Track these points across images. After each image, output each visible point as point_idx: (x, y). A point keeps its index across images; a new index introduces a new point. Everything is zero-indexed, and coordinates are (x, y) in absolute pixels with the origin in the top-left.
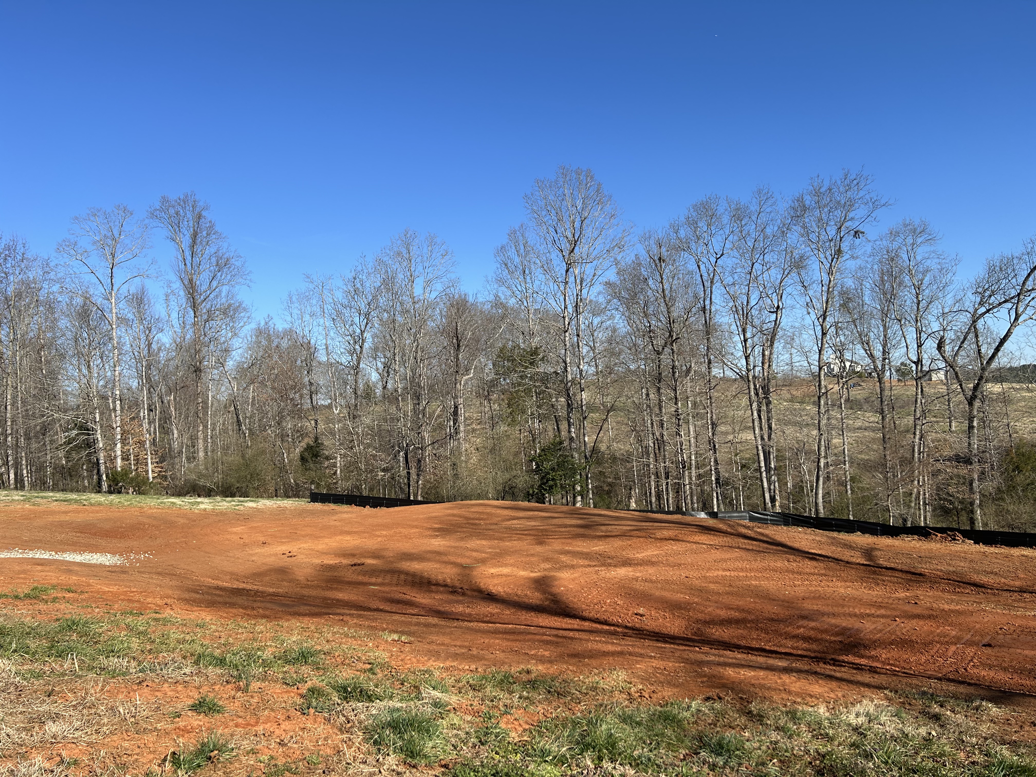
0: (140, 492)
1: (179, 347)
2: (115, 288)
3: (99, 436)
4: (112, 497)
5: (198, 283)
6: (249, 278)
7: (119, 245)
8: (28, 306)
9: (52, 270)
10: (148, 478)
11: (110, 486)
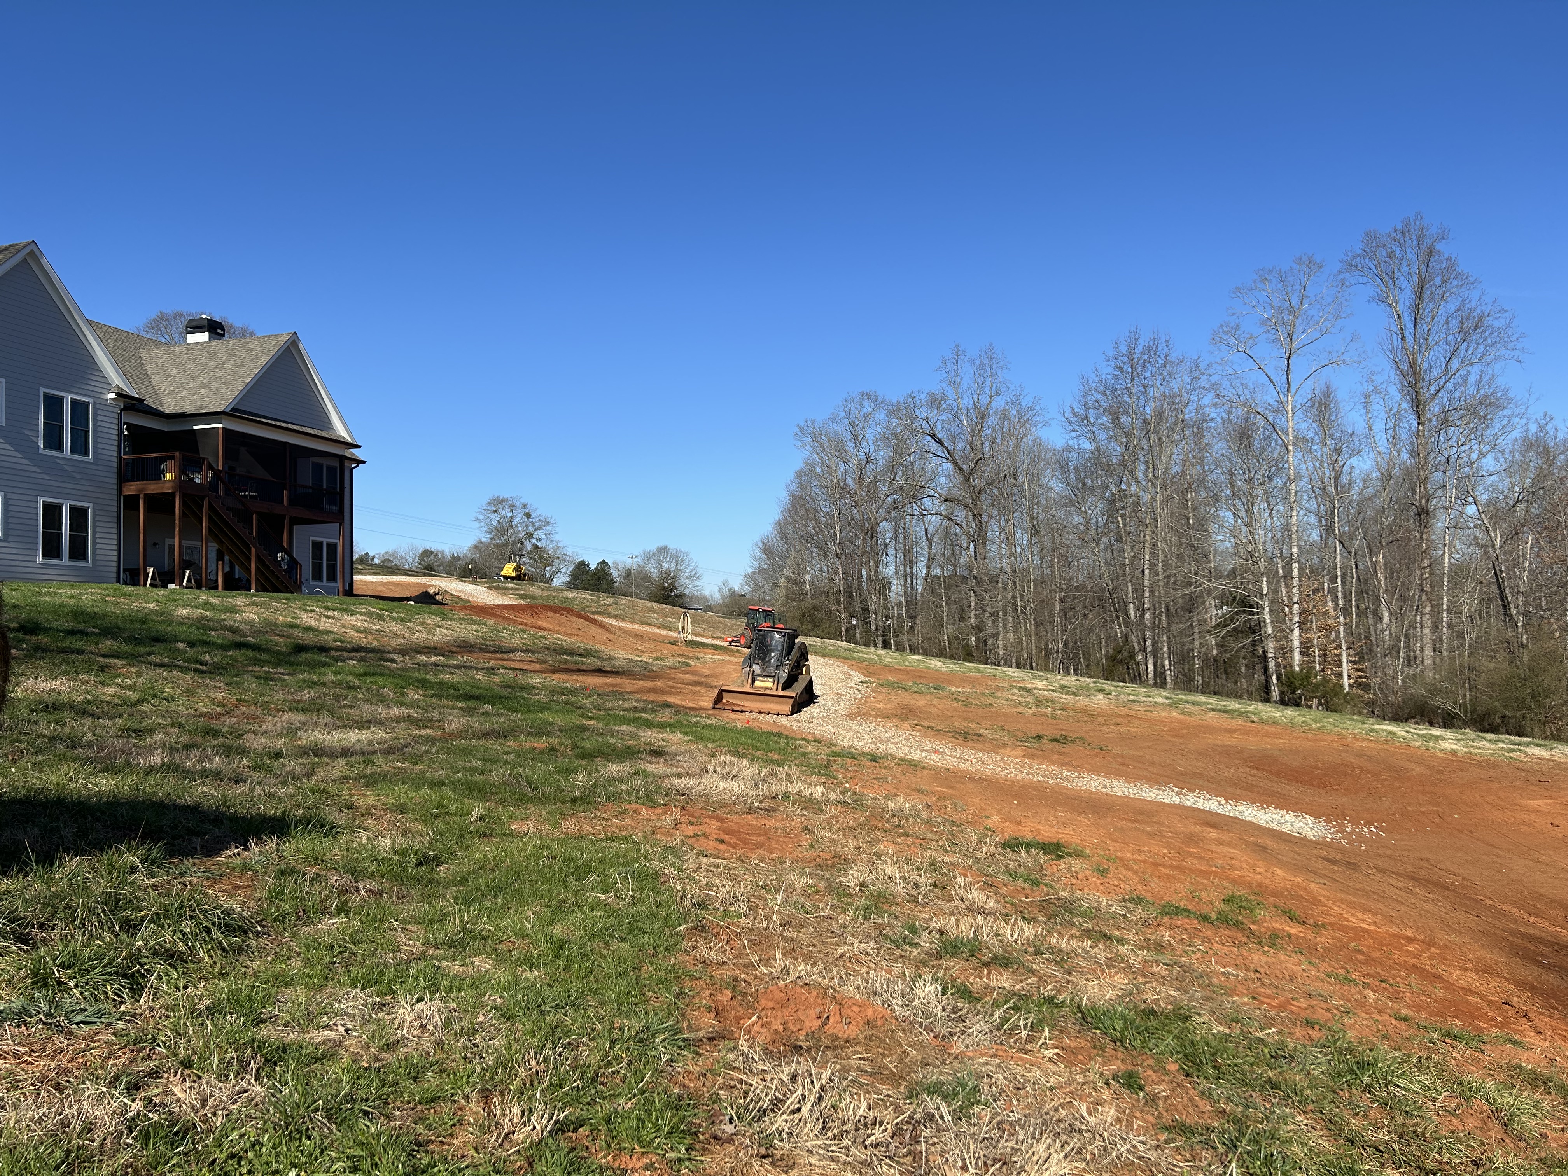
0: (1329, 707)
1: (1387, 478)
2: (1293, 389)
3: (1267, 617)
4: (1290, 712)
5: (1425, 365)
6: (1519, 346)
7: (1298, 321)
8: (1171, 429)
9: (1203, 374)
10: (1342, 686)
11: (1282, 693)
